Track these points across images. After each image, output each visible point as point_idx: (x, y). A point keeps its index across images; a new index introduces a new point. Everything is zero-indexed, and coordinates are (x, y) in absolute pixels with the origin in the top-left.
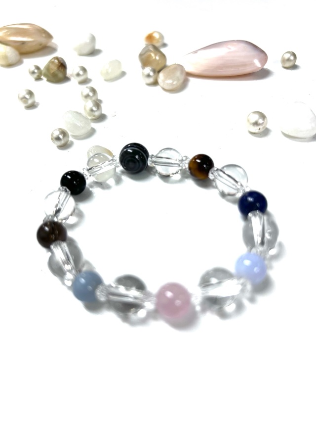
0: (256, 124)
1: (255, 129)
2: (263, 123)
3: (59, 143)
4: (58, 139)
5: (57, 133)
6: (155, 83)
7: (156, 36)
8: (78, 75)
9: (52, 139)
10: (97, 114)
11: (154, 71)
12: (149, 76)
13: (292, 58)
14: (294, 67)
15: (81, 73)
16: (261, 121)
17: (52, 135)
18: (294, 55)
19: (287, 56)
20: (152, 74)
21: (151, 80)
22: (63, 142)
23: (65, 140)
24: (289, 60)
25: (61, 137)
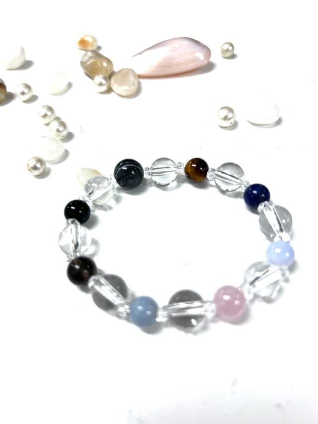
0: (225, 118)
1: (227, 124)
2: (232, 117)
3: (37, 173)
4: (35, 168)
5: (33, 163)
6: (109, 90)
7: (89, 39)
8: (23, 93)
9: (29, 170)
10: (65, 133)
11: (105, 78)
12: (101, 84)
13: (230, 48)
14: (233, 56)
15: (26, 91)
16: (230, 115)
17: (28, 166)
18: (231, 45)
19: (226, 47)
20: (104, 82)
21: (104, 88)
22: (41, 171)
23: (43, 167)
24: (227, 50)
25: (38, 165)
